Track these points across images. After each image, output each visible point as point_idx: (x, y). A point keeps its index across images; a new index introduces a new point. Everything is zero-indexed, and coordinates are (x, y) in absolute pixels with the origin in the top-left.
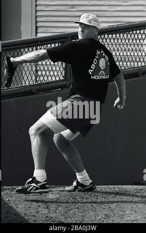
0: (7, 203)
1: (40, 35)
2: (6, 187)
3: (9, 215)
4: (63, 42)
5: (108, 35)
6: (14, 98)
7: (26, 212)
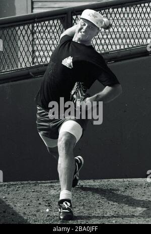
0: (3, 202)
1: (36, 11)
2: (2, 183)
3: (6, 214)
4: (62, 18)
5: (113, 9)
6: (9, 82)
7: (25, 210)
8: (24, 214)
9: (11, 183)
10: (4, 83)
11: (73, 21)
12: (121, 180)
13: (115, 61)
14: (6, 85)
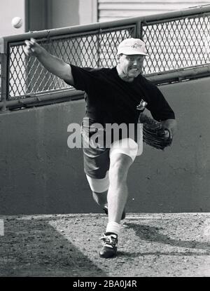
0: (61, 236)
2: (59, 215)
3: (63, 250)
4: (131, 28)
5: (189, 19)
6: (68, 101)
7: (85, 246)
8: (84, 249)
9: (70, 215)
10: (63, 102)
11: (143, 33)
12: (195, 214)
13: (191, 79)
14: (65, 104)
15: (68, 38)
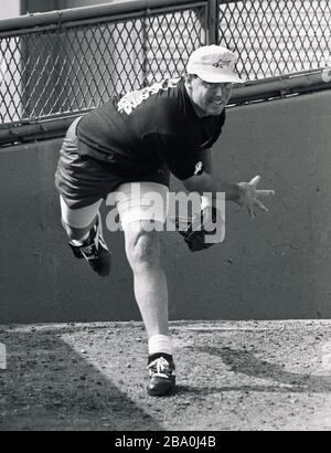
0: (81, 359)
2: (79, 325)
3: (86, 383)
4: (200, 8)
7: (122, 377)
8: (122, 382)
9: (97, 324)
11: (221, 15)
12: (309, 321)
13: (301, 94)
15: (92, 25)
